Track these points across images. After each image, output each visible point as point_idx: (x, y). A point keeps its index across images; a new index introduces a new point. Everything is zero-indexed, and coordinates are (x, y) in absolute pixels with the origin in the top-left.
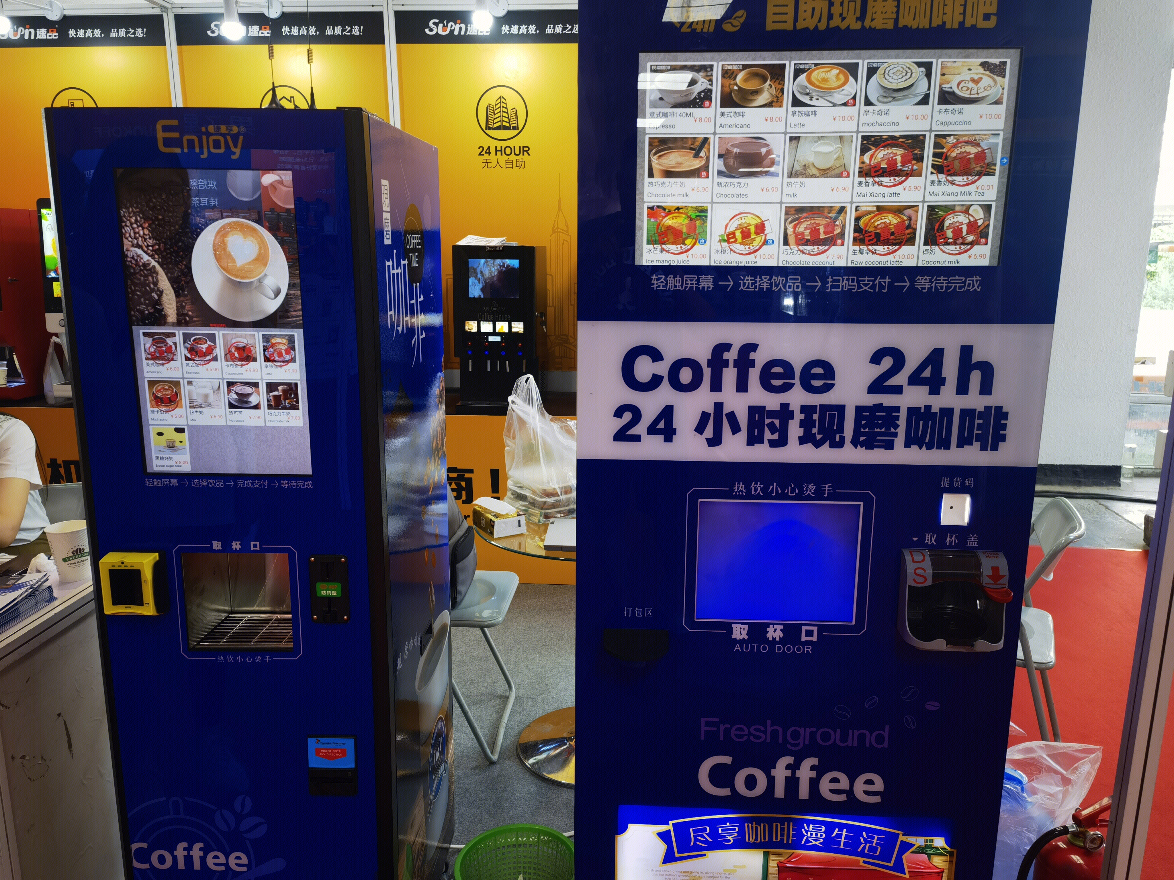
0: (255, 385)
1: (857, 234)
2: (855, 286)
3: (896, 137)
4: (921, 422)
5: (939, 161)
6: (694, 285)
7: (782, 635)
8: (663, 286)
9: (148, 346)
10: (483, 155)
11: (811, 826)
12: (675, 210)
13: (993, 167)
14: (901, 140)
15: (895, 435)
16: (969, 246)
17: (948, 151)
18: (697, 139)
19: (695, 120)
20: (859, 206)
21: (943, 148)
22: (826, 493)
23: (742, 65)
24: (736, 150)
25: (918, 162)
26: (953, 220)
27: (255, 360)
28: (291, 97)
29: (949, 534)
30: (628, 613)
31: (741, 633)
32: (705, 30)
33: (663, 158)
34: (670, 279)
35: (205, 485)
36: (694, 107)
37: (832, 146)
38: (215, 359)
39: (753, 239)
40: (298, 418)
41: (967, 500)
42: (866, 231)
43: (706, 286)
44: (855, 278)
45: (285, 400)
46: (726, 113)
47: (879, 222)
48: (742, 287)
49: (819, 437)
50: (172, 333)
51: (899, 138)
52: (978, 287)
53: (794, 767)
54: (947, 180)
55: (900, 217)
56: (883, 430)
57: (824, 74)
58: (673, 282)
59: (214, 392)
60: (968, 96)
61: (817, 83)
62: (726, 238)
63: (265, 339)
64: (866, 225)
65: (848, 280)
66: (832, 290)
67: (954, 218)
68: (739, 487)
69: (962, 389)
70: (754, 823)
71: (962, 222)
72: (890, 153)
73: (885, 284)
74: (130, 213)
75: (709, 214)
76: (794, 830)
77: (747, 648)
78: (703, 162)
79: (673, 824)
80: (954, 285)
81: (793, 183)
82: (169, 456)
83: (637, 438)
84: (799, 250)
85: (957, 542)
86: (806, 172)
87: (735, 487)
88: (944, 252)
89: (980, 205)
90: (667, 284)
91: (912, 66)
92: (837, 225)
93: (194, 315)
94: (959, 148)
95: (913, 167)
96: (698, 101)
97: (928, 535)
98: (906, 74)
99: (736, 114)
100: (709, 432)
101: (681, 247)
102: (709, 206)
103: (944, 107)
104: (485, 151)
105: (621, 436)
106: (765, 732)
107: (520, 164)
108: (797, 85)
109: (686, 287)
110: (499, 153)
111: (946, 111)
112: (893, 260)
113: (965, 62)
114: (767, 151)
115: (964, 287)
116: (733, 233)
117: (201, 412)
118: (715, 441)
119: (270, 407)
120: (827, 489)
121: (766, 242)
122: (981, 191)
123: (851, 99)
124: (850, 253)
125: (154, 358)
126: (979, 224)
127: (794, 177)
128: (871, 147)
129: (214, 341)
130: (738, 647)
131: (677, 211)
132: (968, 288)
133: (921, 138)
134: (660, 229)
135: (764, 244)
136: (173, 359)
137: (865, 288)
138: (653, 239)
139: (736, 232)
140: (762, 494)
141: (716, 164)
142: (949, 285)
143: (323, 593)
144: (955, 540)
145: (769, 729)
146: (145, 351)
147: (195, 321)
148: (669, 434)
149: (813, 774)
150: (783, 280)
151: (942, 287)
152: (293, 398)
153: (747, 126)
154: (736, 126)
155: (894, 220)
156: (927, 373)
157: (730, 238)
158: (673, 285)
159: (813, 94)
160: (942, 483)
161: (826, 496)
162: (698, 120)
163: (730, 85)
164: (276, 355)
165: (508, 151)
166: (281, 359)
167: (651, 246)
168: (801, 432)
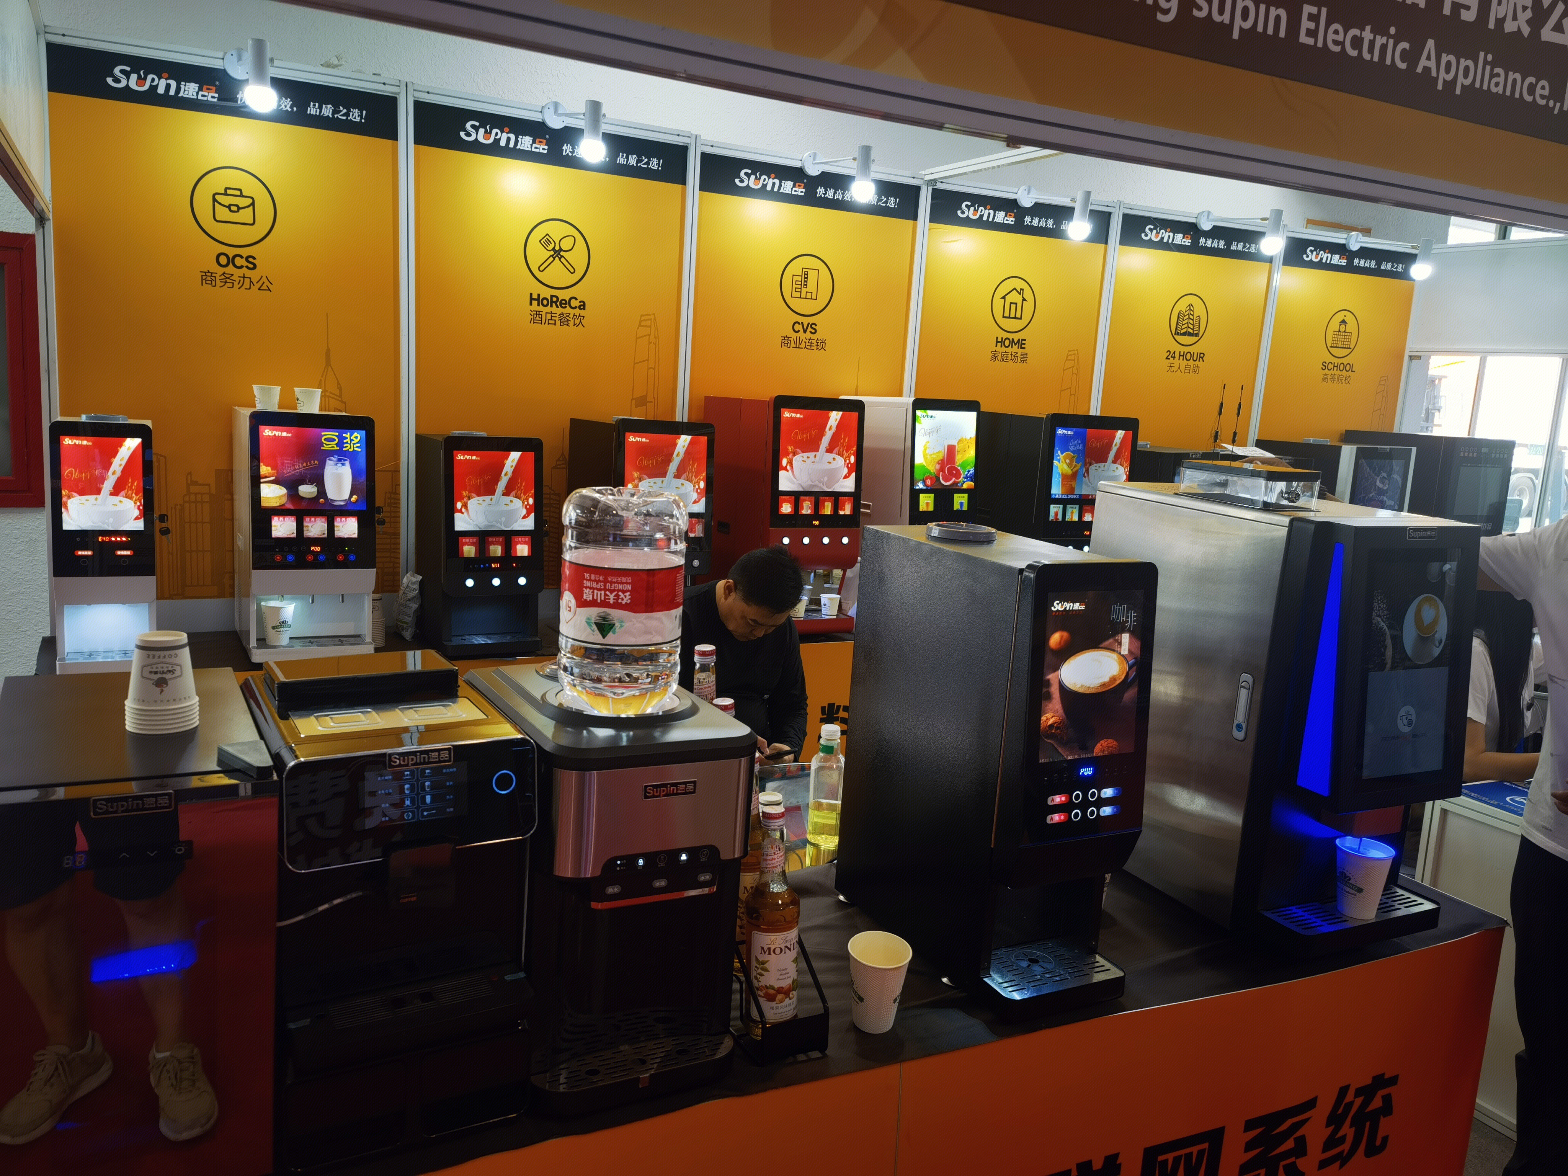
10: (1169, 359)
28: (1021, 289)
104: (1171, 355)
107: (1196, 370)
110: (1181, 358)
165: (1188, 356)
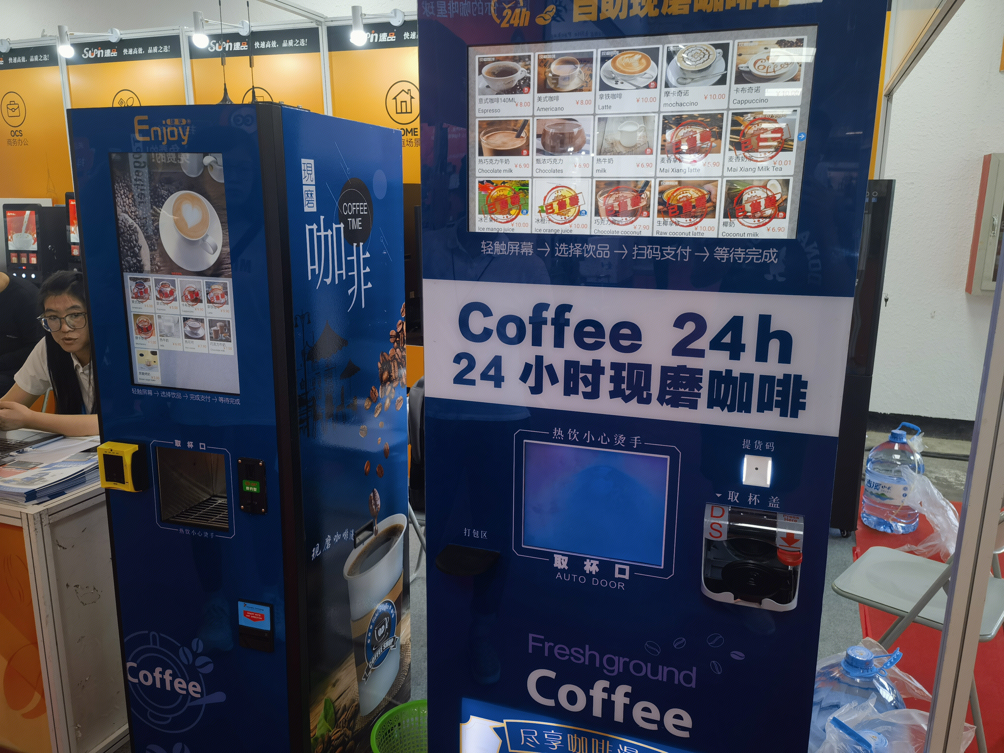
0: (202, 321)
1: (661, 207)
2: (658, 254)
3: (695, 116)
4: (723, 385)
5: (737, 138)
6: (517, 251)
7: (598, 570)
8: (491, 251)
9: (133, 287)
11: (625, 747)
12: (501, 184)
13: (790, 143)
14: (700, 119)
15: (699, 395)
16: (767, 220)
17: (746, 127)
18: (519, 121)
19: (517, 105)
20: (662, 181)
21: (740, 125)
22: (636, 443)
23: (555, 54)
24: (551, 131)
25: (716, 139)
26: (751, 195)
27: (201, 301)
29: (751, 494)
30: (467, 533)
31: (561, 563)
32: (521, 25)
33: (491, 138)
34: (497, 244)
35: (169, 396)
36: (515, 93)
37: (636, 125)
38: (175, 300)
39: (568, 210)
40: (230, 349)
41: (770, 463)
42: (669, 204)
43: (527, 252)
44: (659, 247)
45: (222, 333)
46: (542, 98)
47: (681, 196)
48: (557, 253)
49: (628, 392)
50: (148, 279)
51: (698, 117)
52: (775, 259)
53: (610, 691)
54: (745, 156)
55: (700, 191)
56: (687, 390)
57: (627, 60)
58: (499, 247)
59: (175, 325)
60: (765, 74)
61: (622, 68)
62: (545, 209)
63: (207, 286)
64: (669, 199)
65: (652, 249)
66: (638, 258)
67: (752, 193)
68: (558, 432)
69: (762, 356)
70: (575, 735)
71: (760, 197)
72: (690, 132)
73: (686, 254)
74: (120, 187)
75: (530, 188)
76: (610, 748)
77: (567, 578)
78: (524, 142)
79: (507, 722)
80: (751, 257)
81: (602, 159)
82: (147, 372)
83: (472, 382)
84: (609, 220)
85: (759, 502)
86: (614, 150)
87: (554, 431)
88: (743, 224)
89: (777, 180)
90: (494, 249)
91: (709, 47)
92: (643, 198)
93: (162, 265)
94: (756, 125)
95: (711, 144)
96: (518, 87)
97: (731, 493)
98: (704, 56)
99: (551, 99)
100: (531, 381)
101: (507, 217)
102: (530, 180)
103: (740, 86)
105: (459, 379)
106: (584, 655)
108: (604, 71)
109: (510, 252)
111: (743, 89)
112: (695, 231)
113: (761, 41)
114: (579, 132)
115: (761, 258)
116: (551, 205)
117: (167, 340)
118: (537, 389)
119: (212, 339)
120: (636, 440)
121: (579, 213)
122: (779, 167)
123: (652, 82)
124: (656, 224)
125: (137, 297)
126: (777, 199)
127: (603, 154)
128: (672, 126)
129: (174, 286)
130: (559, 575)
131: (503, 185)
132: (765, 260)
133: (719, 116)
134: (489, 200)
135: (577, 215)
136: (148, 299)
137: (668, 257)
138: (484, 209)
139: (554, 203)
140: (577, 440)
141: (535, 143)
142: (747, 256)
143: (247, 488)
144: (757, 500)
145: (588, 653)
146: (131, 291)
147: (162, 270)
148: (498, 381)
149: (627, 701)
150: (593, 248)
151: (740, 259)
152: (227, 333)
153: (561, 109)
154: (551, 109)
155: (695, 194)
156: (727, 339)
157: (547, 209)
158: (499, 250)
159: (618, 78)
160: (744, 445)
161: (635, 447)
162: (519, 104)
163: (545, 72)
164: (215, 298)
166: (218, 302)
167: (482, 216)
168: (611, 387)
